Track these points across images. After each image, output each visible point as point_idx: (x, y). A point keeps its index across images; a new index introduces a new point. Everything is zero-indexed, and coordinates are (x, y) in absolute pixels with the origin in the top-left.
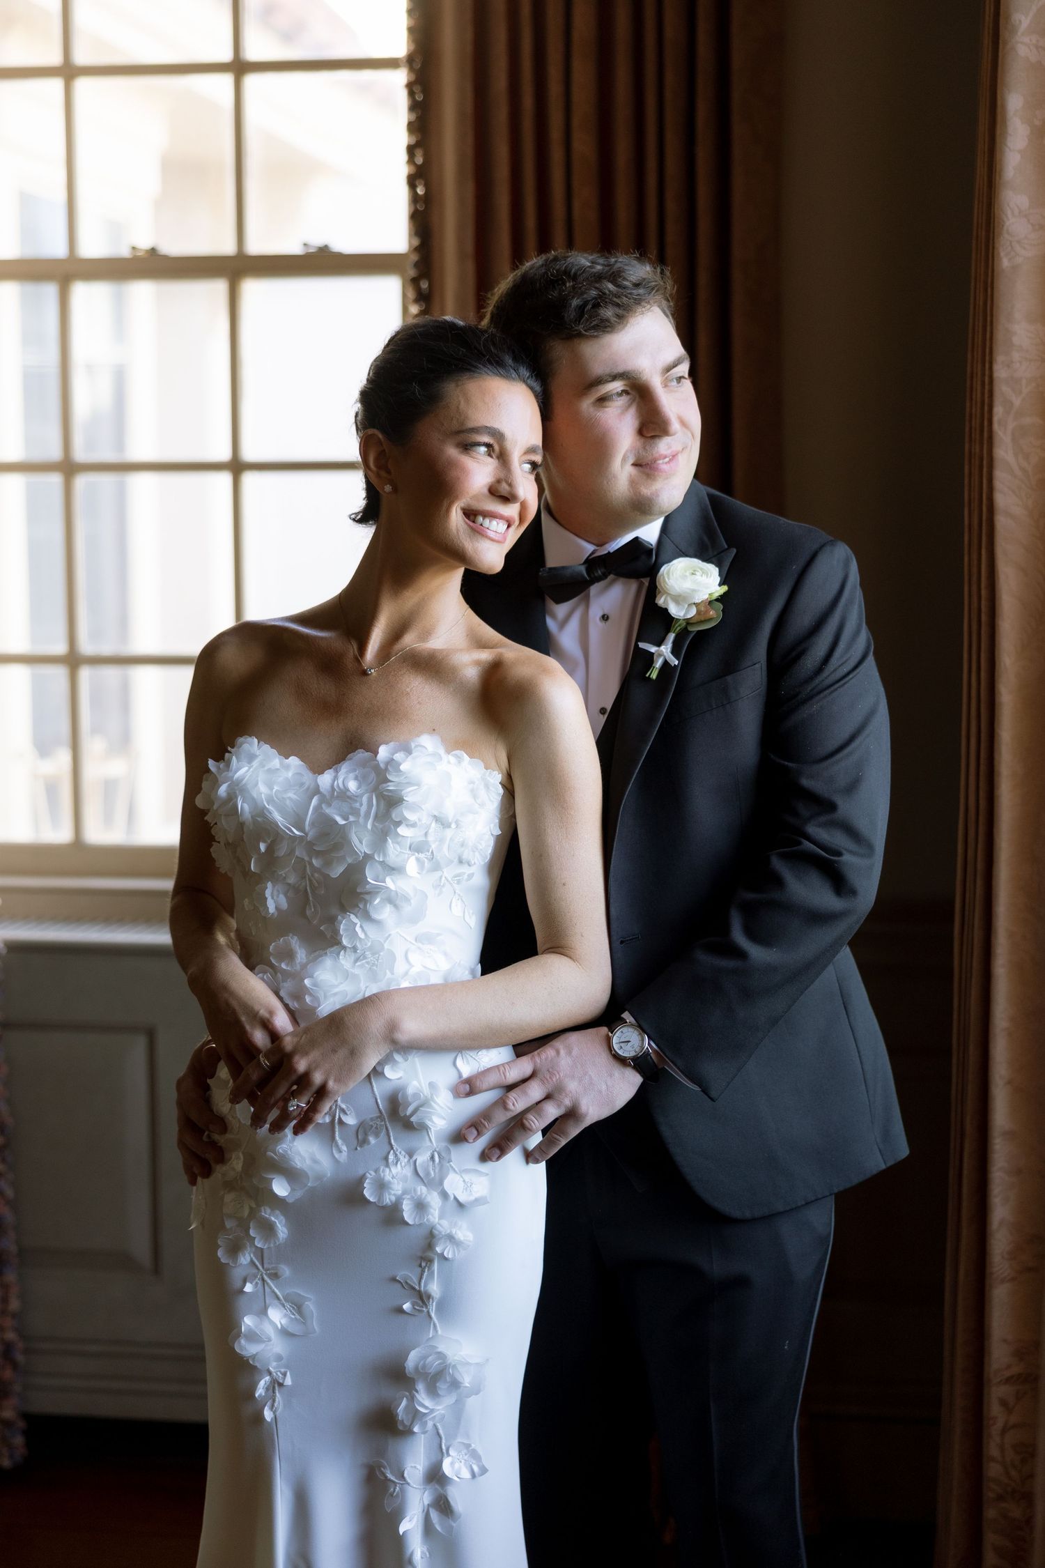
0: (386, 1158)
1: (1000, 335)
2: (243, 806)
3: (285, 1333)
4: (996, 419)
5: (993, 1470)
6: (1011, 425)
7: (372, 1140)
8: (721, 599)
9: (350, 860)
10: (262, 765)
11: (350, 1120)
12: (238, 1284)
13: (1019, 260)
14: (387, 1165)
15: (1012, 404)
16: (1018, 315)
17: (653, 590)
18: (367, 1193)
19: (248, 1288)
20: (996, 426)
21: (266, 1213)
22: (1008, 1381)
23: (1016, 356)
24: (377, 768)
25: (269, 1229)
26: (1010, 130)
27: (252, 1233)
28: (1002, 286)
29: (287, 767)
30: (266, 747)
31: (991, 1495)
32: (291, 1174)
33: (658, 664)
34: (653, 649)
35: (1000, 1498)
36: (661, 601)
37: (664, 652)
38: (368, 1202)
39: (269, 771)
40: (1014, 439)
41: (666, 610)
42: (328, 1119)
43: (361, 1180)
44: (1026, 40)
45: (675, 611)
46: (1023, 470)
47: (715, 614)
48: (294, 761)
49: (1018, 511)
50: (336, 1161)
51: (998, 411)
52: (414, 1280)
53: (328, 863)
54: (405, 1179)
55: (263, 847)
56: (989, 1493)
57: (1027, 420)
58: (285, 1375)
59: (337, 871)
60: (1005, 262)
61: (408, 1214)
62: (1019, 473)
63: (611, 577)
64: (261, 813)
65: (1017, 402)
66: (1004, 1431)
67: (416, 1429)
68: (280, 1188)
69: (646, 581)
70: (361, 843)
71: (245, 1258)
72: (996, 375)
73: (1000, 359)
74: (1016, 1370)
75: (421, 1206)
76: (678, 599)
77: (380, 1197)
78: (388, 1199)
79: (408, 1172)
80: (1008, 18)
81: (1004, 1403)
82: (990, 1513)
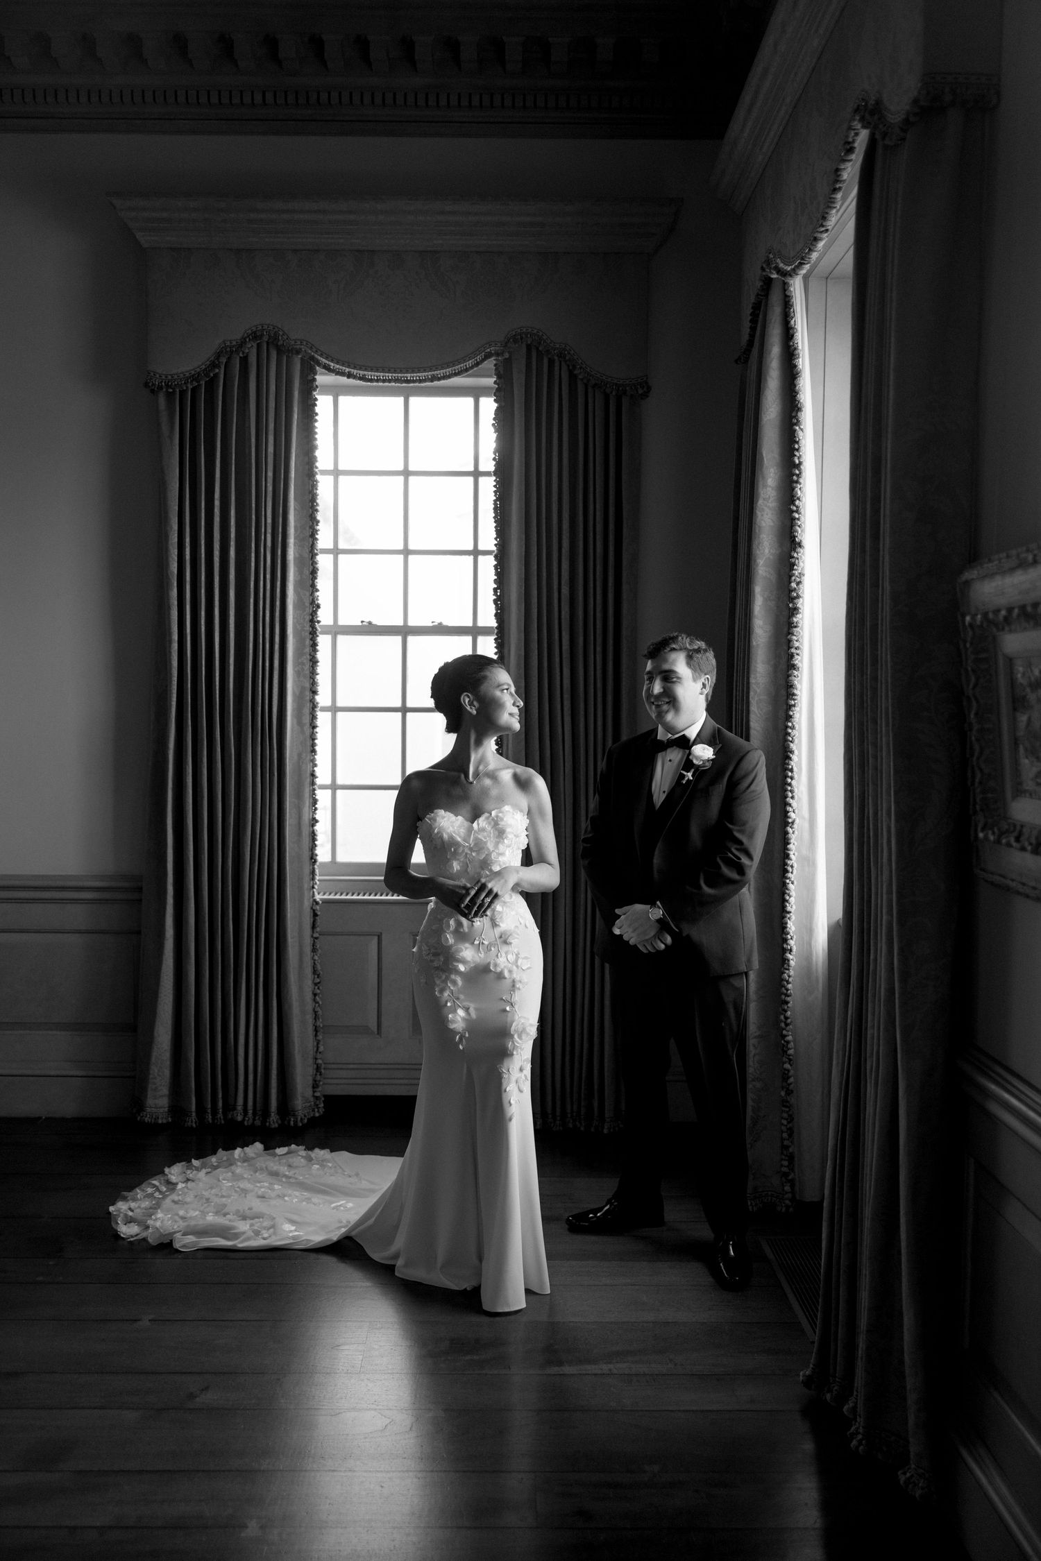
0: (497, 956)
1: (752, 668)
2: (445, 836)
3: (464, 1019)
4: (750, 697)
5: (750, 1070)
6: (756, 699)
7: (493, 949)
8: (712, 760)
9: (486, 853)
10: (448, 820)
11: (486, 943)
12: (443, 1003)
13: (759, 643)
14: (498, 958)
15: (756, 692)
16: (758, 661)
17: (690, 754)
18: (491, 968)
19: (449, 1004)
20: (751, 699)
21: (453, 977)
22: (755, 1037)
23: (758, 675)
24: (493, 819)
25: (454, 983)
26: (756, 599)
27: (449, 985)
28: (753, 651)
29: (457, 820)
30: (448, 813)
31: (750, 1079)
32: (464, 962)
33: (686, 779)
34: (685, 773)
35: (753, 1080)
36: (691, 757)
37: (689, 775)
38: (491, 971)
39: (451, 822)
40: (757, 703)
41: (692, 761)
42: (478, 942)
43: (489, 964)
44: (762, 568)
45: (695, 762)
46: (760, 714)
47: (708, 765)
48: (460, 818)
49: (759, 729)
50: (480, 957)
51: (752, 694)
52: (509, 999)
53: (478, 854)
54: (504, 962)
55: (453, 849)
56: (749, 1077)
57: (762, 697)
58: (465, 1033)
59: (482, 857)
60: (754, 643)
61: (506, 974)
62: (759, 715)
63: (675, 747)
64: (451, 837)
65: (758, 691)
66: (754, 1055)
67: (515, 1053)
68: (462, 968)
69: (687, 751)
70: (490, 846)
71: (446, 994)
72: (751, 681)
73: (752, 676)
74: (757, 1034)
75: (510, 972)
76: (697, 758)
77: (495, 969)
78: (499, 970)
79: (505, 959)
80: (755, 561)
81: (754, 1046)
82: (750, 1086)
